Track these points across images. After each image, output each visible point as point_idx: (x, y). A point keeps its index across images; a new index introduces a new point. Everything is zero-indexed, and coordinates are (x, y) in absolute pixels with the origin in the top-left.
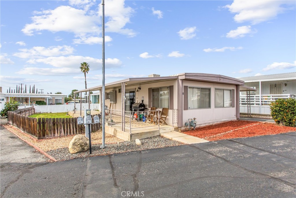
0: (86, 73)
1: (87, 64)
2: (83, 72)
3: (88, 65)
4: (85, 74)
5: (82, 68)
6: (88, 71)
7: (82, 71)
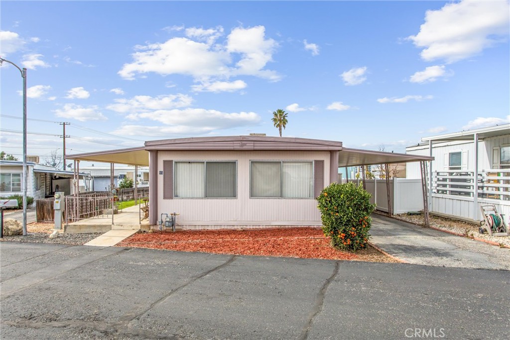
0: (282, 128)
1: (283, 112)
2: (277, 127)
3: (285, 113)
4: (280, 129)
5: (275, 120)
6: (285, 124)
7: (276, 125)
